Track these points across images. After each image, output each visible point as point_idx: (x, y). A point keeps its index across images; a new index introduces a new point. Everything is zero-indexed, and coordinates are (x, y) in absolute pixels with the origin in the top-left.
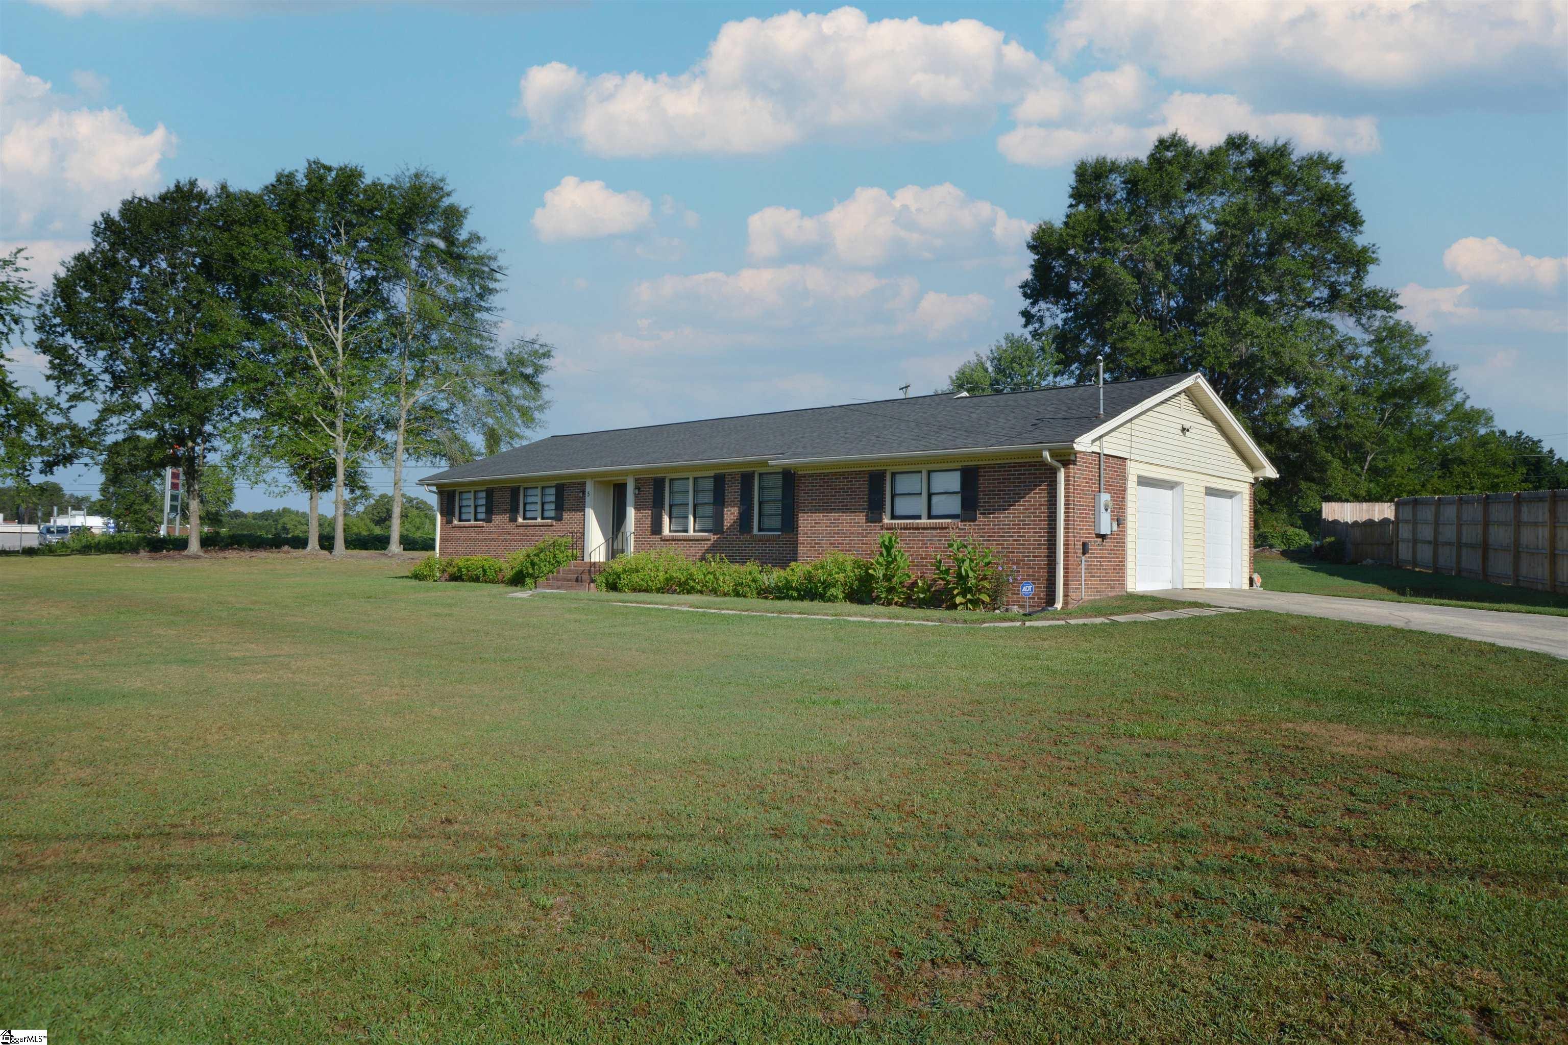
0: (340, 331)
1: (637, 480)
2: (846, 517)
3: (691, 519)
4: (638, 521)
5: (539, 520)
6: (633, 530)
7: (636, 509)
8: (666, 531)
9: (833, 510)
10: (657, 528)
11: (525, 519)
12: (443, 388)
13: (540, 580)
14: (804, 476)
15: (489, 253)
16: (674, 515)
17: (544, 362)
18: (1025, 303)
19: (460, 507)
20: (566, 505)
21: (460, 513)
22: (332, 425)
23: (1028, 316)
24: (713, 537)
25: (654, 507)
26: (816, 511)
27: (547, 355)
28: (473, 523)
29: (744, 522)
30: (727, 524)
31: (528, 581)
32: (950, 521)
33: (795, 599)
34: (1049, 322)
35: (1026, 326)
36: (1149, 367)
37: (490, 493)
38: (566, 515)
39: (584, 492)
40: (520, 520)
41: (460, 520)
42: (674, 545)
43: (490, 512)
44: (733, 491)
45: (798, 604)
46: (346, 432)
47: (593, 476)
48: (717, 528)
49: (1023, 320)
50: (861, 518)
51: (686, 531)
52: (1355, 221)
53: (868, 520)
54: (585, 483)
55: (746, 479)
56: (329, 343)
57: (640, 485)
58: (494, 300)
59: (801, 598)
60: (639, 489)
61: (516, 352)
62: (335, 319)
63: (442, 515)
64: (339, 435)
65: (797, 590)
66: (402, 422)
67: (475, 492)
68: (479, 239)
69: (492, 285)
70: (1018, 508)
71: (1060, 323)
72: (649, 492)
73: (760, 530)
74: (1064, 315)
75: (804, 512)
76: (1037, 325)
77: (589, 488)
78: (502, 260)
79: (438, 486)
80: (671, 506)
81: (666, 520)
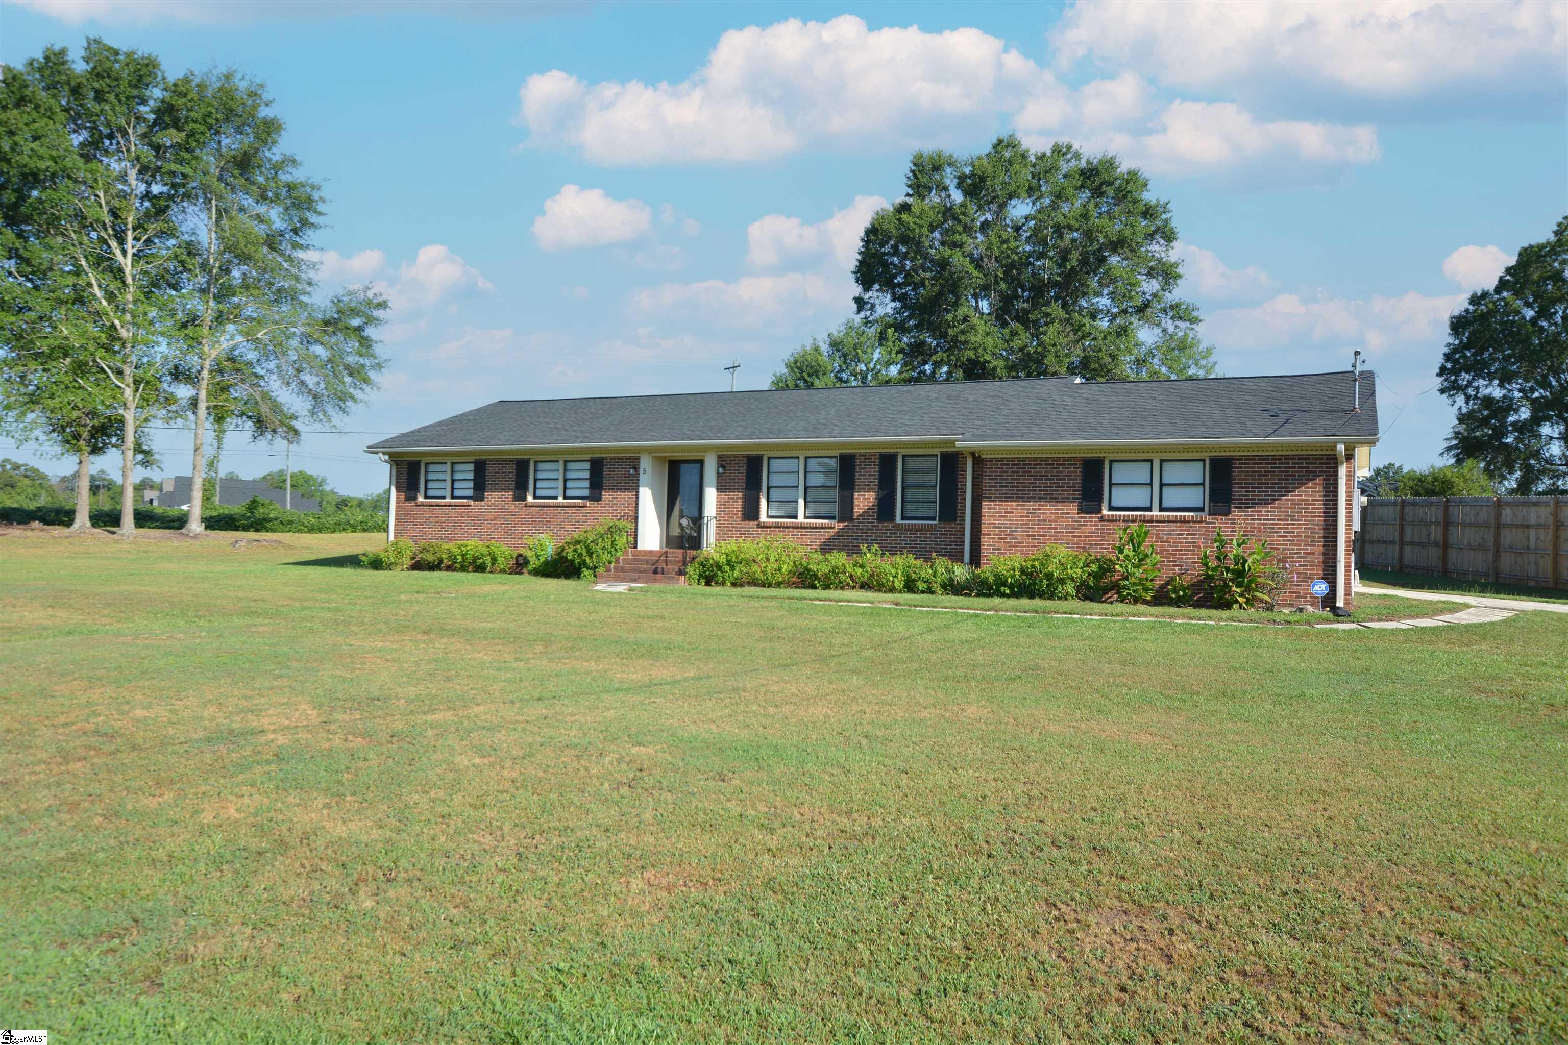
0: (129, 256)
1: (720, 457)
2: (1049, 509)
3: (801, 502)
4: (720, 504)
5: (561, 500)
6: (714, 514)
7: (721, 488)
8: (763, 518)
9: (1029, 499)
10: (751, 512)
11: (535, 497)
12: (259, 335)
13: (601, 570)
14: (991, 460)
15: (310, 181)
16: (772, 498)
17: (378, 313)
18: (857, 290)
19: (426, 481)
20: (606, 482)
21: (426, 489)
22: (120, 373)
23: (860, 303)
24: (838, 525)
25: (747, 489)
26: (1008, 498)
27: (383, 305)
28: (448, 500)
29: (884, 509)
30: (858, 510)
31: (586, 572)
32: (1191, 514)
33: (1008, 596)
34: (880, 311)
35: (858, 312)
36: (989, 362)
37: (480, 467)
38: (606, 495)
39: (636, 469)
40: (530, 499)
41: (426, 497)
42: (779, 534)
43: (480, 489)
44: (867, 474)
45: (1012, 602)
46: (136, 382)
47: (650, 450)
48: (846, 512)
49: (855, 307)
50: (1072, 508)
51: (796, 517)
52: (1169, 237)
53: (1081, 510)
54: (638, 458)
55: (887, 462)
56: (118, 273)
57: (724, 461)
58: (310, 236)
59: (1014, 595)
60: (723, 467)
61: (346, 299)
62: (121, 241)
63: (398, 489)
64: (128, 386)
65: (1011, 587)
66: (205, 374)
67: (453, 464)
68: (294, 161)
69: (313, 218)
70: (1285, 503)
71: (891, 312)
72: (740, 473)
73: (903, 518)
74: (893, 304)
75: (990, 499)
76: (868, 313)
77: (646, 463)
78: (325, 192)
79: (391, 455)
80: (769, 488)
81: (763, 503)
